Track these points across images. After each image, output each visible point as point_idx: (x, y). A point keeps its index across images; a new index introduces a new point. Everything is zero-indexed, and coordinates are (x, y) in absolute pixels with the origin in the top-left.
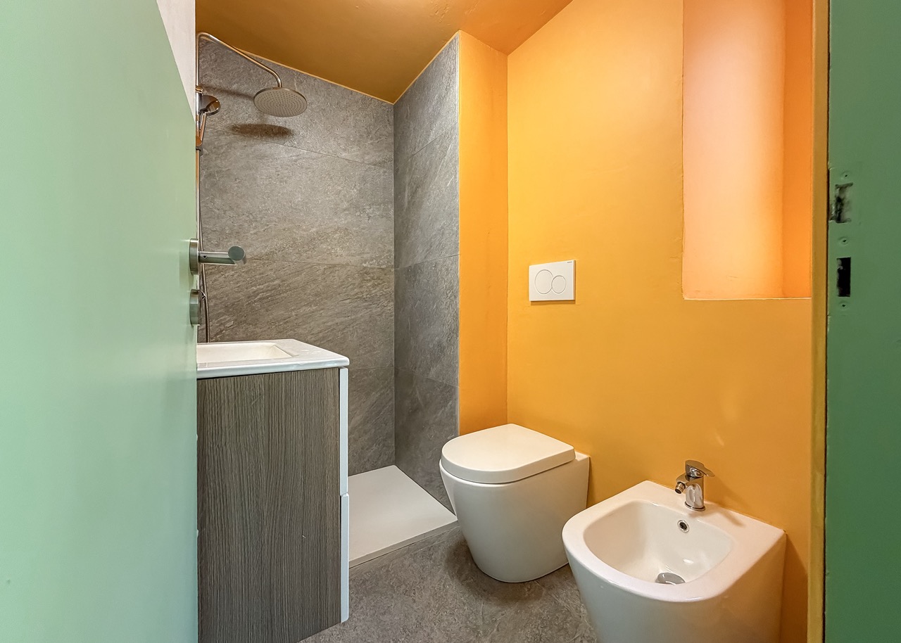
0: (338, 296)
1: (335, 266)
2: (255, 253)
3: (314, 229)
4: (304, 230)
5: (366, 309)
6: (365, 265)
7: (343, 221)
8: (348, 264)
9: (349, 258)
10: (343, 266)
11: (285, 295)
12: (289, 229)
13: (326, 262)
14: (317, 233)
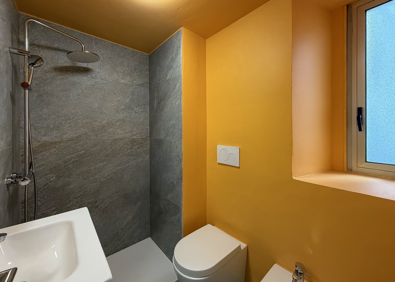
0: (119, 155)
1: (117, 139)
2: (69, 137)
3: (105, 121)
4: (99, 122)
5: (134, 160)
6: (133, 137)
7: (121, 116)
8: (124, 138)
9: (125, 134)
10: (121, 139)
11: (88, 158)
12: (90, 122)
13: (111, 138)
14: (107, 123)
